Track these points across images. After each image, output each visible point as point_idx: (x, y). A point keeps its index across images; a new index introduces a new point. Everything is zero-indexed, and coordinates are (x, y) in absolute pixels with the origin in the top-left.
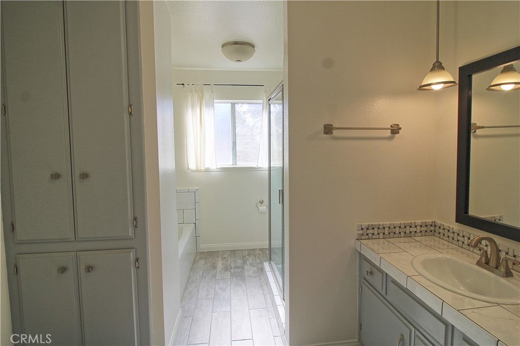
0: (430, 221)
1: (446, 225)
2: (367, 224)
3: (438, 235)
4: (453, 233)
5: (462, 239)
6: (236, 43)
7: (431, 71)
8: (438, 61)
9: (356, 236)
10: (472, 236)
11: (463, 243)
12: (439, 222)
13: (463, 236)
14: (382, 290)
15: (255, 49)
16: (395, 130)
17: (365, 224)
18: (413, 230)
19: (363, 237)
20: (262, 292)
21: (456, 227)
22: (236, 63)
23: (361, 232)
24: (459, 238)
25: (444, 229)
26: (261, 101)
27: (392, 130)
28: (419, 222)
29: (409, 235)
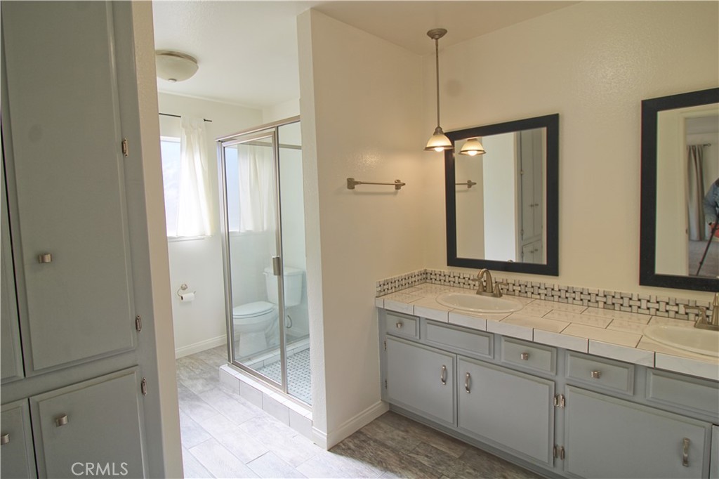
0: (422, 269)
1: (437, 271)
2: (383, 279)
3: (430, 281)
4: (445, 276)
5: (453, 279)
6: (170, 54)
7: (434, 134)
8: (439, 127)
9: (376, 294)
10: (461, 275)
11: (454, 282)
12: (429, 270)
13: (454, 277)
14: (416, 335)
15: (198, 65)
16: (398, 185)
17: (382, 280)
18: (413, 279)
19: (382, 294)
20: (237, 402)
21: (447, 270)
22: (167, 81)
23: (379, 289)
24: (450, 279)
25: (436, 274)
26: (179, 139)
27: (396, 185)
28: (416, 272)
29: (411, 285)
